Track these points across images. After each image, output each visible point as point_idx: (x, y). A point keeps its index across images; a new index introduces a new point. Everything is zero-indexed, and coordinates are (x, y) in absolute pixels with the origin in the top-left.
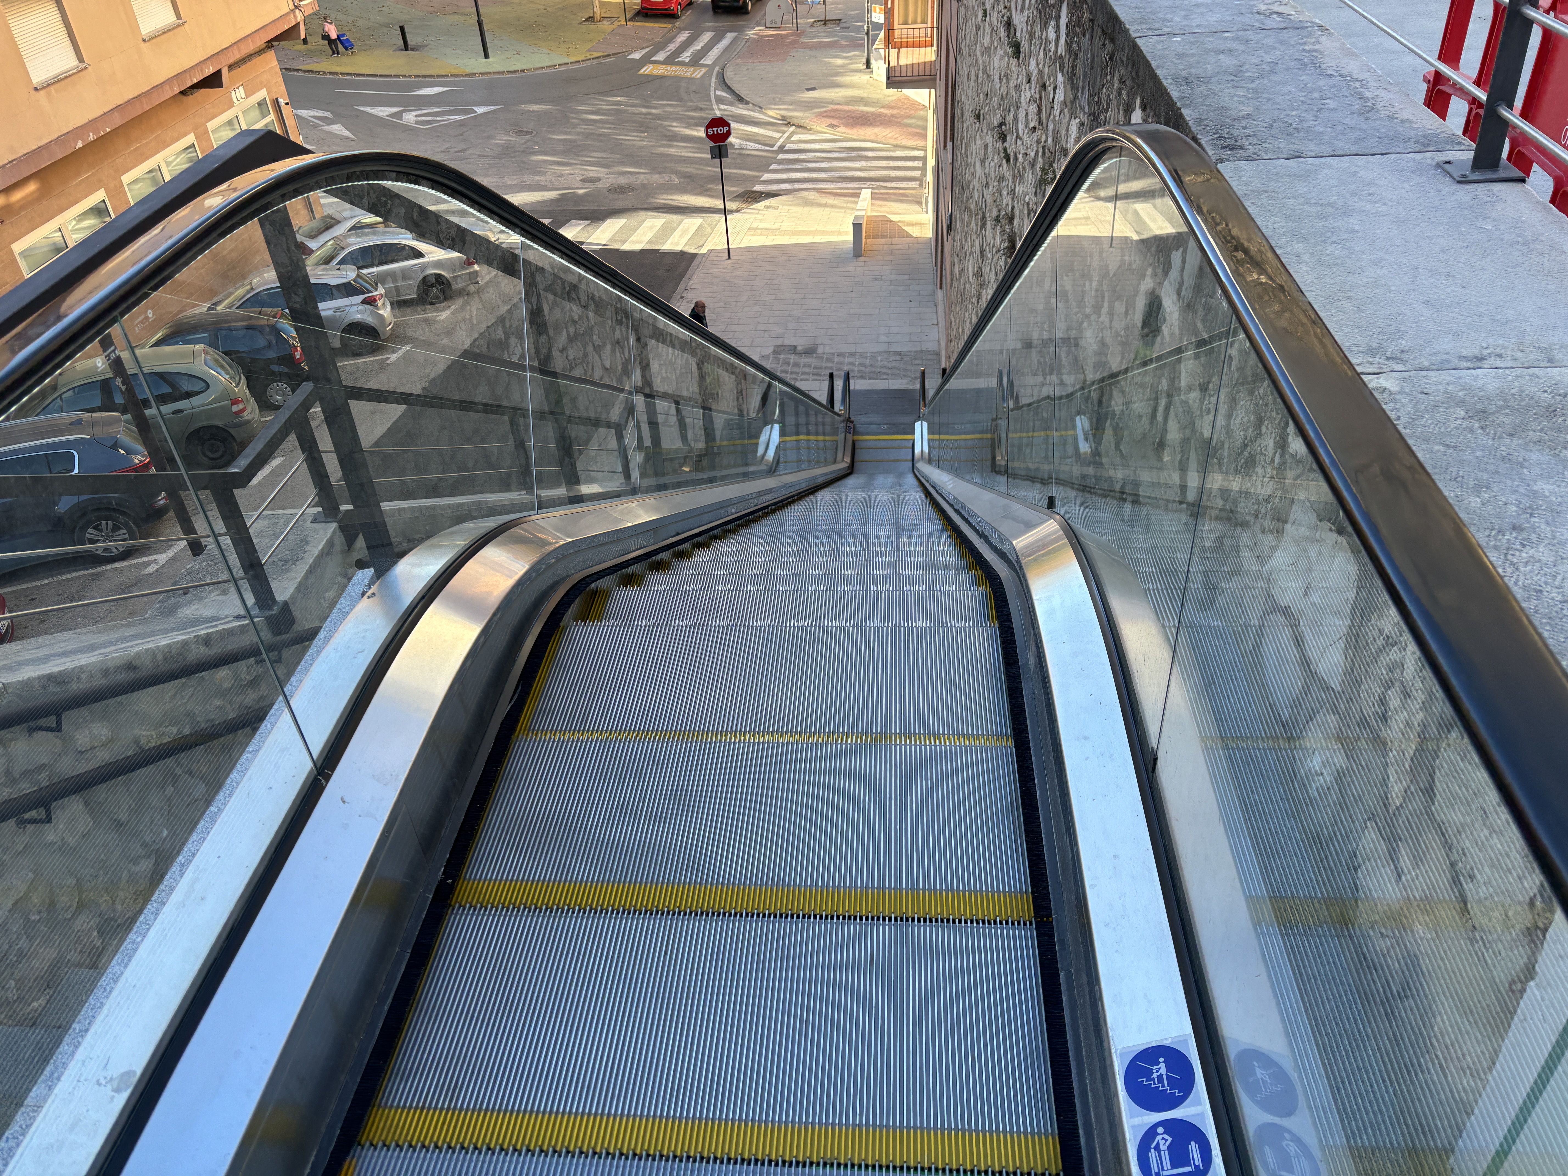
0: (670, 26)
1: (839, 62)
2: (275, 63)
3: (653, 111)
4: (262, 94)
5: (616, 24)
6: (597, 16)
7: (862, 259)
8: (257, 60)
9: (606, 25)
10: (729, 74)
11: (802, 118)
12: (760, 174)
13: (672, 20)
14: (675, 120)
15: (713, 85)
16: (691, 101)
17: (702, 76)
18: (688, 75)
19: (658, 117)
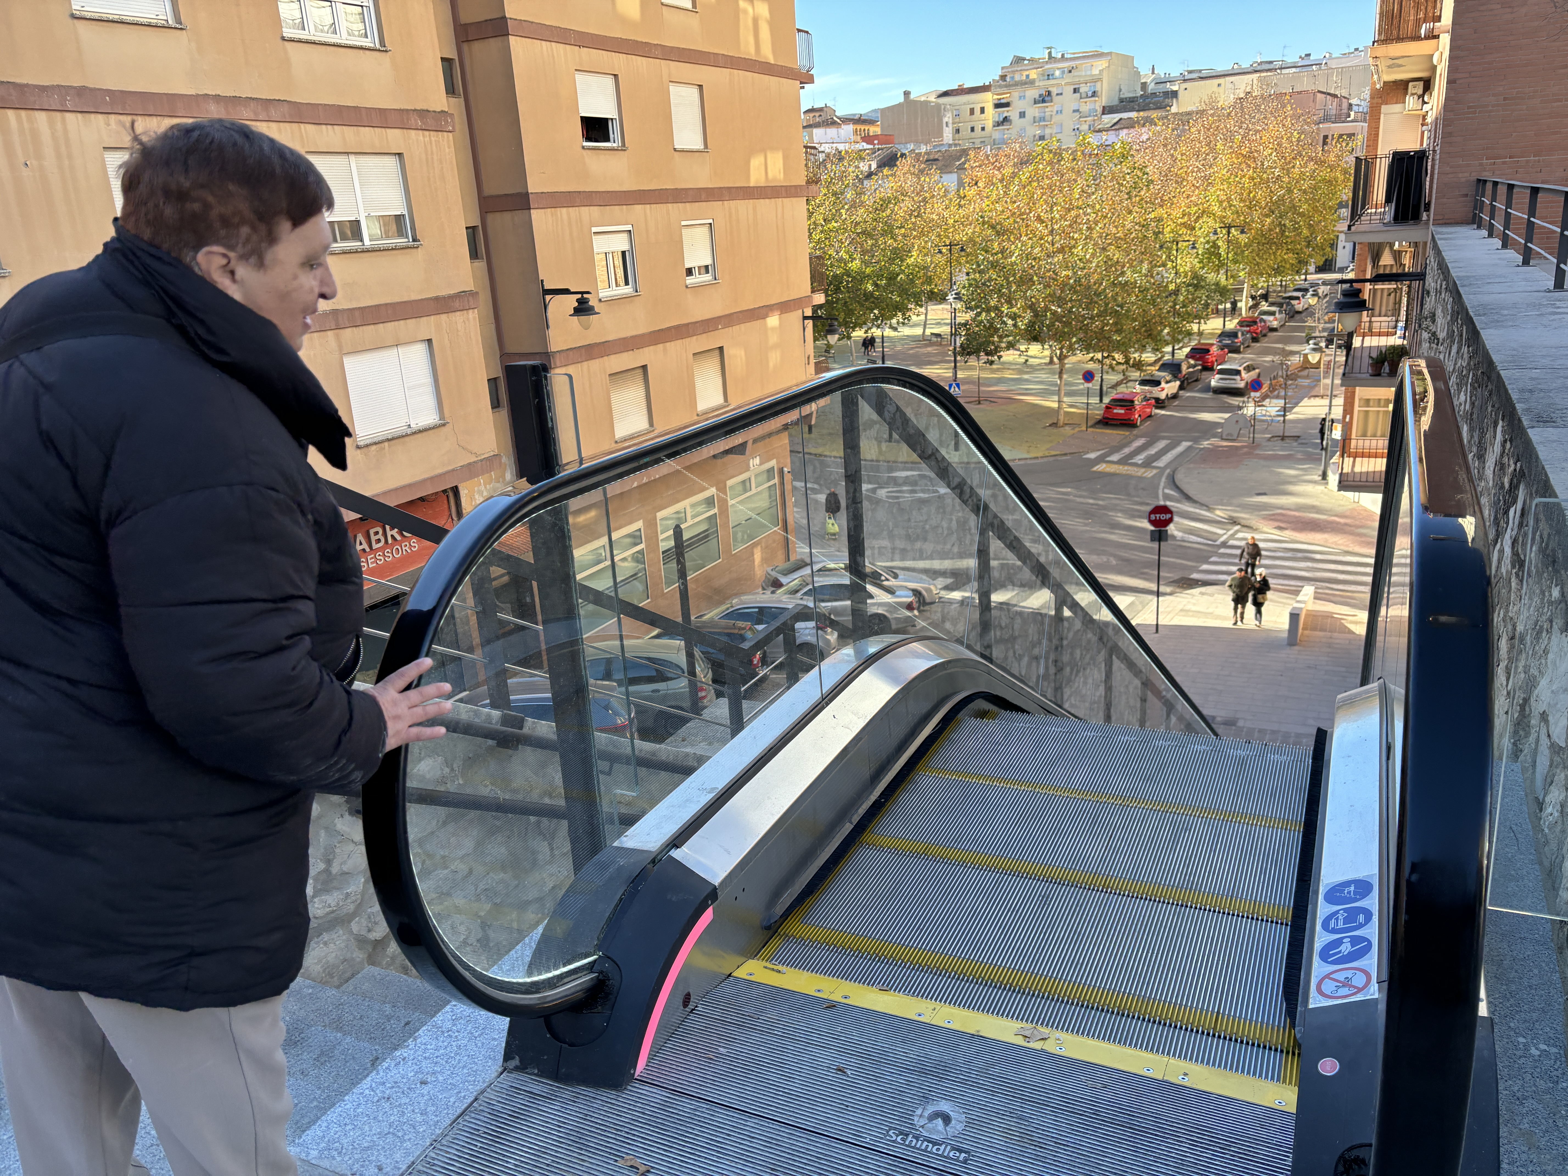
0: (1127, 433)
1: (1292, 472)
2: (787, 441)
3: (1101, 503)
4: (773, 463)
5: (1077, 429)
6: (1061, 423)
7: (1296, 648)
8: (774, 438)
9: (1068, 430)
10: (1180, 477)
11: (1249, 519)
12: (1199, 564)
13: (1130, 429)
14: (1121, 511)
15: (1162, 484)
16: (1138, 496)
17: (1153, 477)
18: (1139, 474)
19: (1104, 508)
